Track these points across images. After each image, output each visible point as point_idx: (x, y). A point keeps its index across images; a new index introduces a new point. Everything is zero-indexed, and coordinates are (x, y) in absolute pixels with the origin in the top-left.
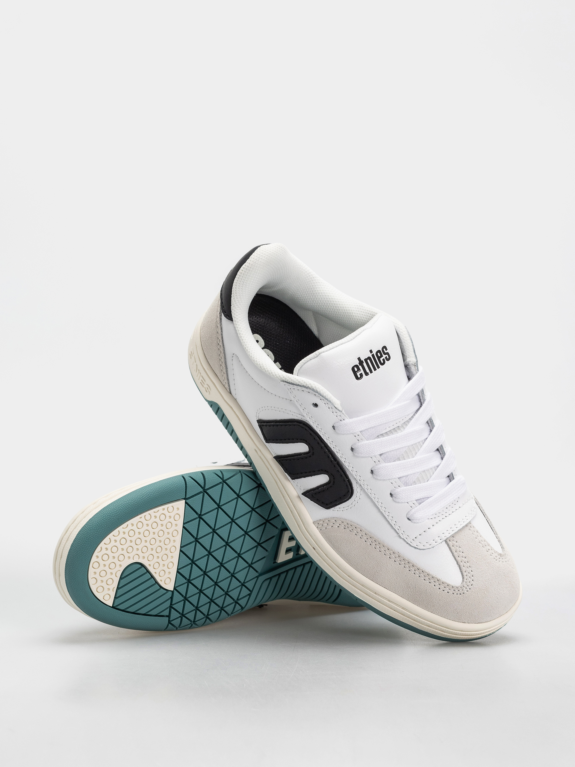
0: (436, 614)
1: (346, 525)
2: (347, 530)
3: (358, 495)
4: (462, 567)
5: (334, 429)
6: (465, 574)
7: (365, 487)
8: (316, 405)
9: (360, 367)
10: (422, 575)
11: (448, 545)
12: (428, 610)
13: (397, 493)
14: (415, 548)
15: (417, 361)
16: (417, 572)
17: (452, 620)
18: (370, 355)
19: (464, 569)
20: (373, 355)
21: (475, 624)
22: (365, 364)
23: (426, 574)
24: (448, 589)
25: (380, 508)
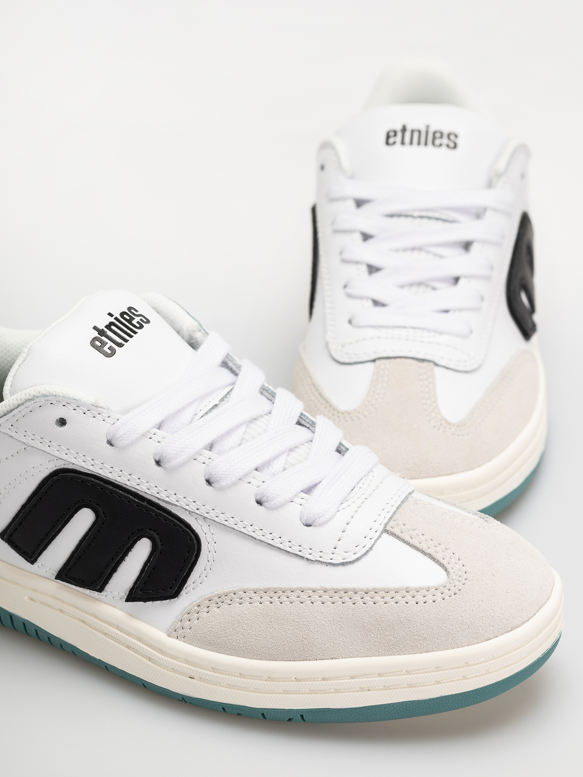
0: (436, 649)
1: (218, 600)
2: (223, 606)
3: (209, 536)
4: (434, 555)
5: (111, 445)
6: (445, 562)
7: (212, 515)
8: (62, 422)
9: (104, 338)
10: (378, 598)
11: (393, 535)
12: (420, 651)
13: (265, 492)
14: (343, 564)
15: (200, 324)
16: (367, 598)
17: (468, 645)
18: (112, 320)
19: (439, 557)
20: (116, 319)
21: (508, 634)
22: (109, 333)
23: (384, 592)
24: (430, 596)
25: (253, 534)
